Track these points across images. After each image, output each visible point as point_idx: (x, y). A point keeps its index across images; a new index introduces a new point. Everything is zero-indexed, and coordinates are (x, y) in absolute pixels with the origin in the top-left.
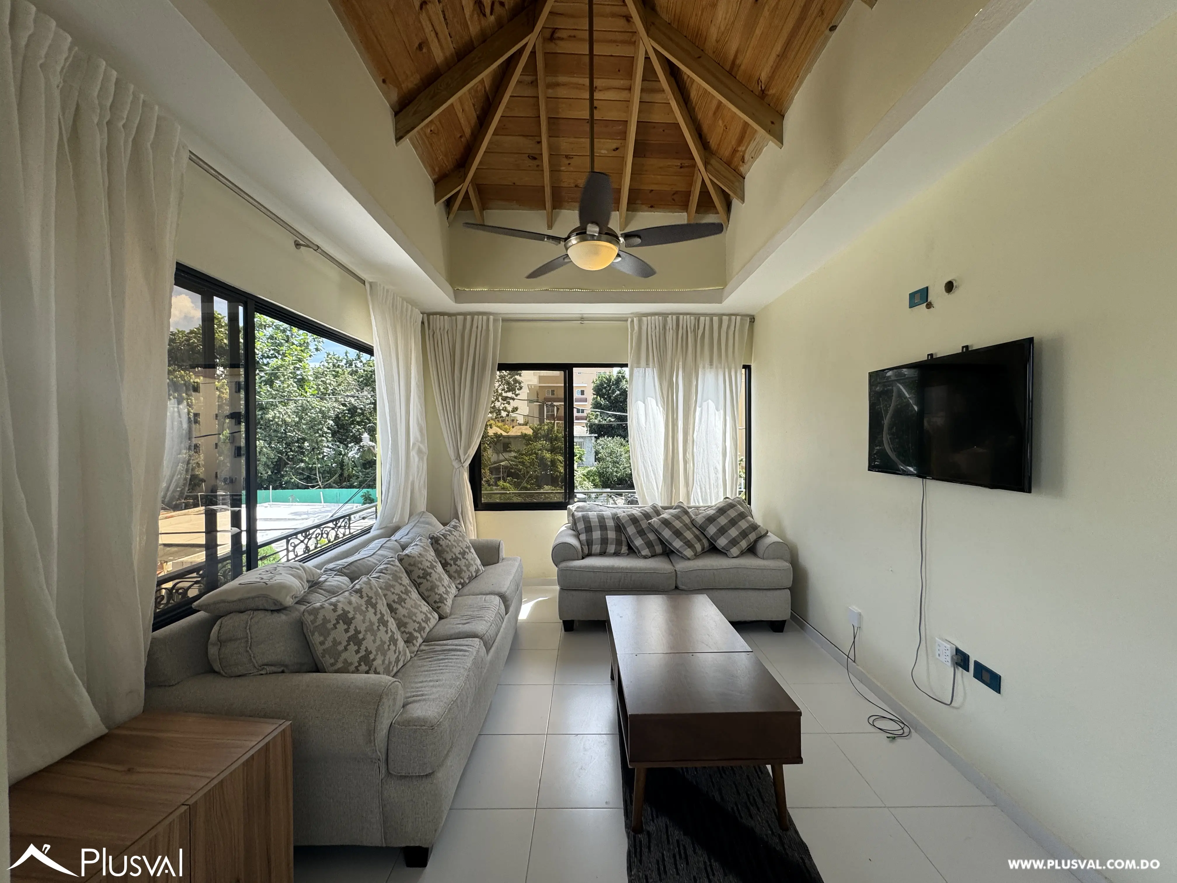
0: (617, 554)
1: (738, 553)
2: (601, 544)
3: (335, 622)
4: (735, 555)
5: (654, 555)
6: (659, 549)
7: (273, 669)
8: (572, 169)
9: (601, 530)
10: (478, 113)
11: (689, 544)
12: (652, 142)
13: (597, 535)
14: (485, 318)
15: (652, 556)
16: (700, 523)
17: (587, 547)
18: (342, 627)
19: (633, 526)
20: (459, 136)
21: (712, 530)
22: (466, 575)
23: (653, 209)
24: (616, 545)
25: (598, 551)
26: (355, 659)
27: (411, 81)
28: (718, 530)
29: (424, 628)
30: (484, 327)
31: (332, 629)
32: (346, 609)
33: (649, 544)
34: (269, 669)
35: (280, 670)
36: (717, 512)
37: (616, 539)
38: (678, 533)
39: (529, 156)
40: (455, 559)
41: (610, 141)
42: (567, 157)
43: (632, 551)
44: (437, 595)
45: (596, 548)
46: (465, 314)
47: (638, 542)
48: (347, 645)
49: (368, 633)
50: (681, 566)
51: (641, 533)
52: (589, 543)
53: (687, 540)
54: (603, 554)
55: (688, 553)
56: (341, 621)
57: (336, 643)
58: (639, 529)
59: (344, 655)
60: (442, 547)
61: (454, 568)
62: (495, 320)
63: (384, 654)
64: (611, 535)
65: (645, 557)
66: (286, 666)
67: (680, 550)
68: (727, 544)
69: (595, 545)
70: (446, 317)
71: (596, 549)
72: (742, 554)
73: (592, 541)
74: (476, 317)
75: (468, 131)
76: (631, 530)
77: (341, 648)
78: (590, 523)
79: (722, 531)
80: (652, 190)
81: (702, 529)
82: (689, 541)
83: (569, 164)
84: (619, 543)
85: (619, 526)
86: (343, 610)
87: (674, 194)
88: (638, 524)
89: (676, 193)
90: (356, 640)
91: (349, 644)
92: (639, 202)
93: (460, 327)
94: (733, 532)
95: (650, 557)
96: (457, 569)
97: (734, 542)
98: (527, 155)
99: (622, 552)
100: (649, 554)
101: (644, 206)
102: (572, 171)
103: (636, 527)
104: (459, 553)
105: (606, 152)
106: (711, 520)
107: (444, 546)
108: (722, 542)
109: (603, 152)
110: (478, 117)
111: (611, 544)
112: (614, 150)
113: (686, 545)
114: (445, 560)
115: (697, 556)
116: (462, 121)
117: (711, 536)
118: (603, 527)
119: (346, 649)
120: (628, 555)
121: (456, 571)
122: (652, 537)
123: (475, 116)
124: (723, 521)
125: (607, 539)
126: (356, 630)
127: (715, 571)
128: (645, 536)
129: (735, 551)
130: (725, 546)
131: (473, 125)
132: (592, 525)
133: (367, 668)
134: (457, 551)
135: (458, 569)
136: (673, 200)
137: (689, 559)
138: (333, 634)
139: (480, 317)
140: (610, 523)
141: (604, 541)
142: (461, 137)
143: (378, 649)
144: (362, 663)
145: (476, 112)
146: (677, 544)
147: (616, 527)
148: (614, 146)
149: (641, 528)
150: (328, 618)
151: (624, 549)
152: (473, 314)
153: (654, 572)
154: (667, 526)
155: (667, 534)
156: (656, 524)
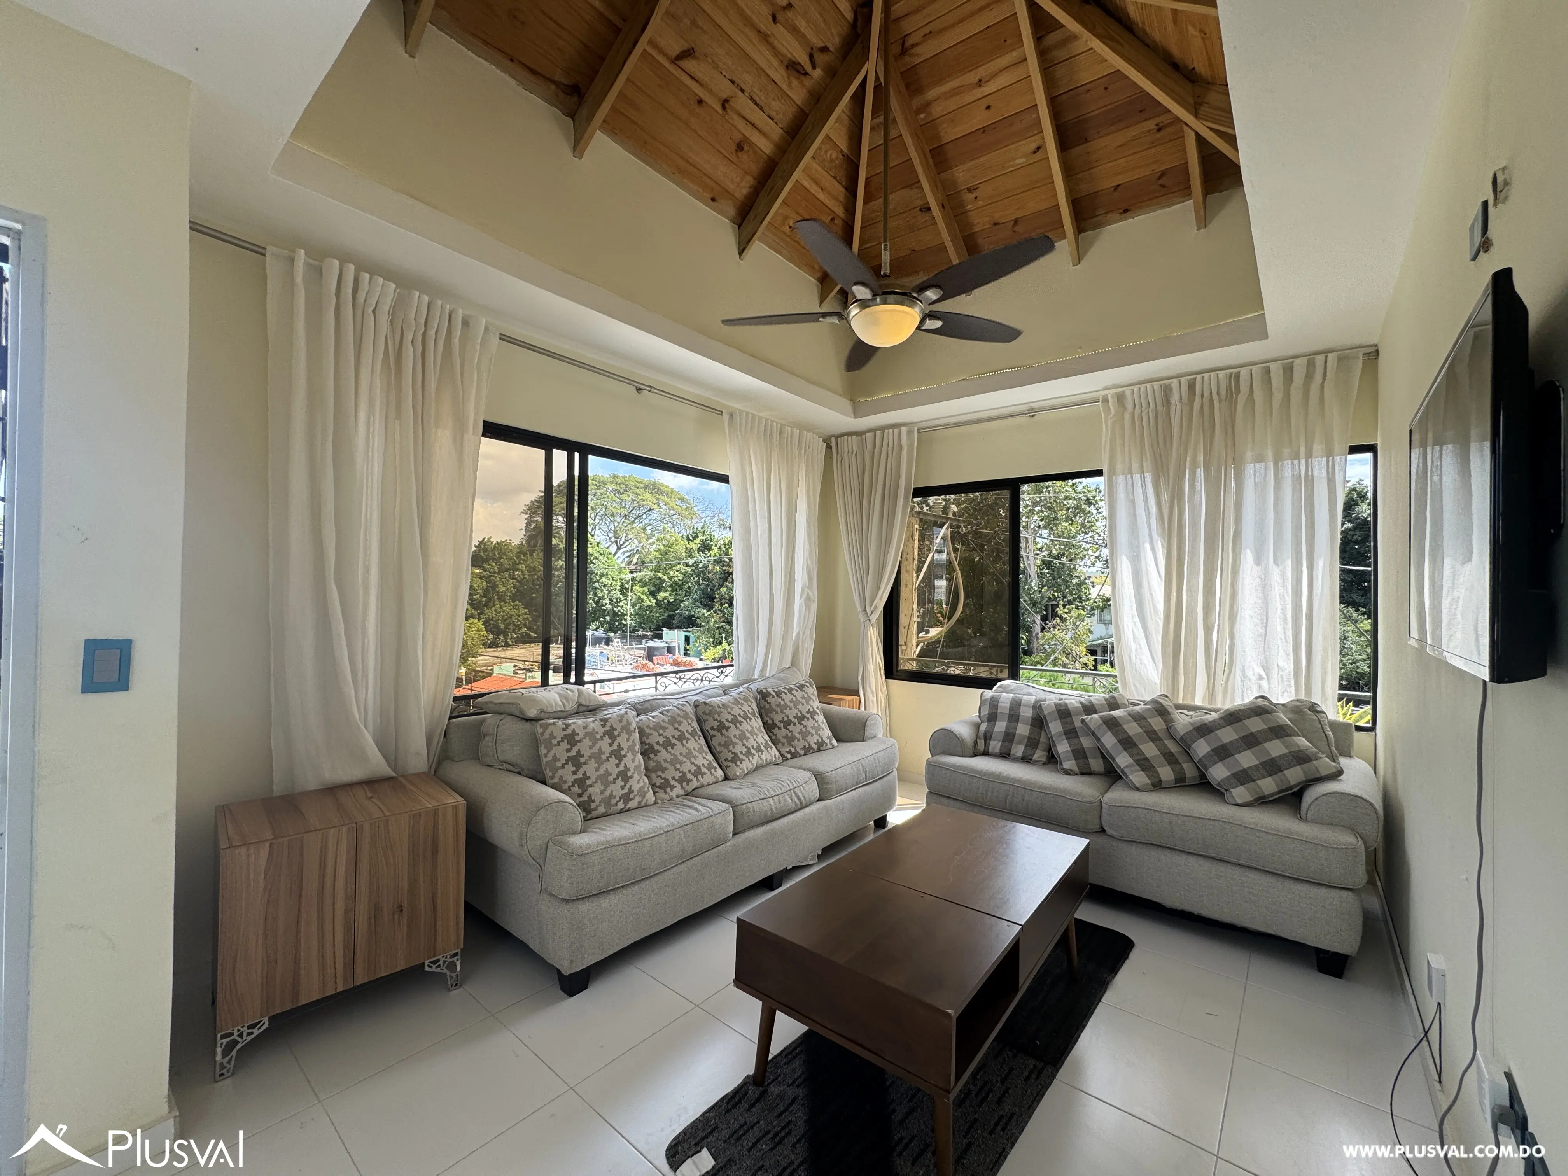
0: (1026, 759)
1: (1249, 798)
2: (1004, 741)
3: (560, 739)
4: (1239, 801)
5: (1085, 772)
6: (1096, 764)
7: (509, 767)
8: (981, 203)
9: (1009, 720)
10: (844, 184)
11: (1144, 764)
12: (1089, 115)
13: (1001, 726)
14: (896, 430)
15: (1082, 774)
16: (1182, 734)
17: (983, 741)
18: (565, 745)
19: (1059, 721)
20: (829, 219)
21: (1202, 748)
22: (800, 745)
23: (1128, 213)
24: (1026, 746)
25: (998, 750)
26: (570, 779)
27: (742, 187)
28: (1212, 750)
29: (690, 781)
30: (896, 443)
31: (555, 745)
32: (577, 731)
33: (1079, 754)
34: (505, 766)
35: (517, 770)
36: (1221, 718)
37: (1029, 737)
38: (1128, 743)
39: (921, 210)
40: (787, 723)
41: (1024, 142)
42: (969, 190)
43: (1052, 760)
44: (730, 753)
45: (995, 745)
46: (873, 430)
47: (1063, 748)
48: (565, 764)
49: (593, 760)
50: (1117, 795)
51: (1071, 733)
52: (988, 737)
53: (1142, 757)
54: (1005, 755)
55: (1139, 777)
56: (566, 741)
57: (555, 759)
58: (1069, 727)
59: (561, 772)
60: (770, 706)
61: (784, 732)
62: (910, 432)
63: (606, 784)
64: (1023, 730)
65: (1067, 772)
66: (522, 769)
67: (1125, 770)
68: (1227, 778)
69: (995, 740)
70: (854, 437)
71: (994, 748)
72: (1262, 801)
73: (991, 736)
74: (886, 431)
75: (840, 211)
76: (1055, 727)
77: (559, 764)
78: (997, 709)
79: (1223, 753)
80: (1118, 186)
81: (1185, 744)
82: (1146, 759)
83: (976, 198)
84: (1032, 743)
85: (1039, 722)
86: (574, 731)
87: (1160, 178)
88: (1069, 719)
89: (1163, 174)
90: (576, 761)
91: (567, 763)
92: (1101, 211)
93: (869, 446)
94: (1247, 759)
95: (1077, 774)
96: (787, 735)
97: (1243, 777)
98: (918, 209)
99: (1035, 757)
100: (1076, 769)
101: (1110, 215)
102: (983, 206)
103: (1064, 724)
104: (795, 717)
105: (1022, 160)
106: (1203, 730)
107: (773, 705)
108: (1218, 773)
109: (1018, 162)
110: (846, 189)
111: (1019, 743)
112: (1035, 152)
113: (1138, 765)
114: (773, 721)
115: (1157, 785)
116: (826, 201)
117: (1200, 759)
118: (1014, 716)
119: (563, 767)
120: (1044, 764)
121: (786, 737)
122: (1086, 742)
123: (842, 189)
124: (1228, 735)
125: (1014, 735)
126: (579, 752)
127: (1174, 818)
128: (1076, 741)
129: (1240, 793)
130: (1222, 780)
131: (842, 198)
132: (999, 711)
133: (580, 791)
134: (791, 713)
135: (790, 734)
136: (1163, 186)
137: (1138, 789)
138: (555, 750)
139: (891, 430)
140: (1027, 713)
141: (1009, 737)
142: (832, 219)
143: (599, 778)
144: (576, 785)
145: (841, 184)
146: (1123, 760)
147: (1033, 719)
148: (1033, 146)
149: (1072, 727)
150: (555, 735)
151: (1039, 755)
152: (883, 428)
153: (1060, 795)
154: (1110, 729)
155: (1109, 740)
156: (1092, 724)
